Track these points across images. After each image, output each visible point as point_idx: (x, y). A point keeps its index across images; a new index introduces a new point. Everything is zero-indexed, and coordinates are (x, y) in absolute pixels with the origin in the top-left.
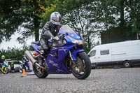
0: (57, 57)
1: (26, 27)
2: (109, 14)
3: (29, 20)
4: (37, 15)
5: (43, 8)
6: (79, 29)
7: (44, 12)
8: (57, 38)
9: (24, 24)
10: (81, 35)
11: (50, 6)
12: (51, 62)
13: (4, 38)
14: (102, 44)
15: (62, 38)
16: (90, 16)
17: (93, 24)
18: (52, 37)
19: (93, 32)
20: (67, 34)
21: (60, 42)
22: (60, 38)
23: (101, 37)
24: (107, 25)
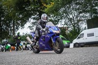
0: (44, 41)
1: (34, 19)
2: (93, 6)
3: (36, 14)
4: (41, 10)
5: (45, 5)
6: (71, 19)
7: (46, 8)
8: (44, 29)
9: (33, 17)
10: (73, 23)
11: (50, 4)
12: (41, 43)
13: (20, 26)
14: (88, 29)
15: (47, 30)
16: (78, 9)
17: (81, 14)
18: (42, 29)
19: (81, 20)
20: (50, 27)
21: (46, 32)
22: (46, 29)
23: (88, 24)
24: (91, 15)
